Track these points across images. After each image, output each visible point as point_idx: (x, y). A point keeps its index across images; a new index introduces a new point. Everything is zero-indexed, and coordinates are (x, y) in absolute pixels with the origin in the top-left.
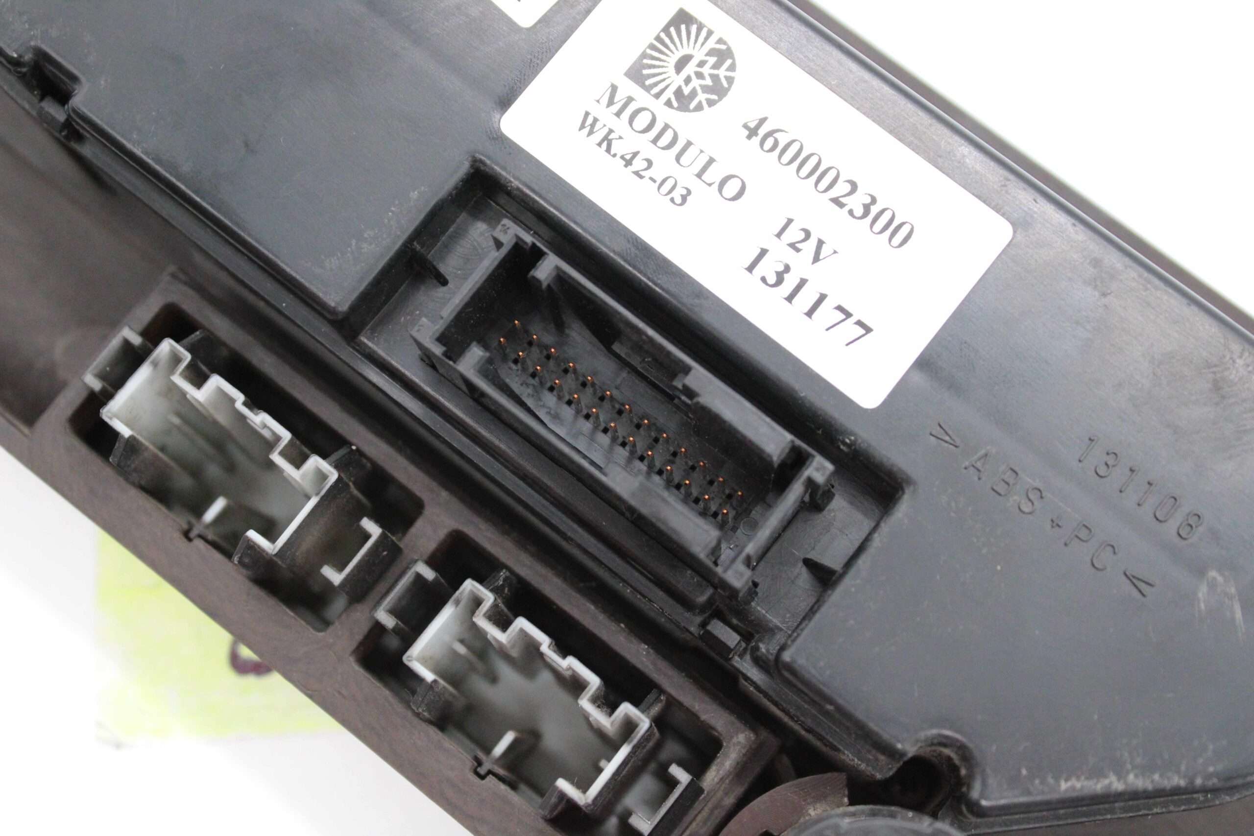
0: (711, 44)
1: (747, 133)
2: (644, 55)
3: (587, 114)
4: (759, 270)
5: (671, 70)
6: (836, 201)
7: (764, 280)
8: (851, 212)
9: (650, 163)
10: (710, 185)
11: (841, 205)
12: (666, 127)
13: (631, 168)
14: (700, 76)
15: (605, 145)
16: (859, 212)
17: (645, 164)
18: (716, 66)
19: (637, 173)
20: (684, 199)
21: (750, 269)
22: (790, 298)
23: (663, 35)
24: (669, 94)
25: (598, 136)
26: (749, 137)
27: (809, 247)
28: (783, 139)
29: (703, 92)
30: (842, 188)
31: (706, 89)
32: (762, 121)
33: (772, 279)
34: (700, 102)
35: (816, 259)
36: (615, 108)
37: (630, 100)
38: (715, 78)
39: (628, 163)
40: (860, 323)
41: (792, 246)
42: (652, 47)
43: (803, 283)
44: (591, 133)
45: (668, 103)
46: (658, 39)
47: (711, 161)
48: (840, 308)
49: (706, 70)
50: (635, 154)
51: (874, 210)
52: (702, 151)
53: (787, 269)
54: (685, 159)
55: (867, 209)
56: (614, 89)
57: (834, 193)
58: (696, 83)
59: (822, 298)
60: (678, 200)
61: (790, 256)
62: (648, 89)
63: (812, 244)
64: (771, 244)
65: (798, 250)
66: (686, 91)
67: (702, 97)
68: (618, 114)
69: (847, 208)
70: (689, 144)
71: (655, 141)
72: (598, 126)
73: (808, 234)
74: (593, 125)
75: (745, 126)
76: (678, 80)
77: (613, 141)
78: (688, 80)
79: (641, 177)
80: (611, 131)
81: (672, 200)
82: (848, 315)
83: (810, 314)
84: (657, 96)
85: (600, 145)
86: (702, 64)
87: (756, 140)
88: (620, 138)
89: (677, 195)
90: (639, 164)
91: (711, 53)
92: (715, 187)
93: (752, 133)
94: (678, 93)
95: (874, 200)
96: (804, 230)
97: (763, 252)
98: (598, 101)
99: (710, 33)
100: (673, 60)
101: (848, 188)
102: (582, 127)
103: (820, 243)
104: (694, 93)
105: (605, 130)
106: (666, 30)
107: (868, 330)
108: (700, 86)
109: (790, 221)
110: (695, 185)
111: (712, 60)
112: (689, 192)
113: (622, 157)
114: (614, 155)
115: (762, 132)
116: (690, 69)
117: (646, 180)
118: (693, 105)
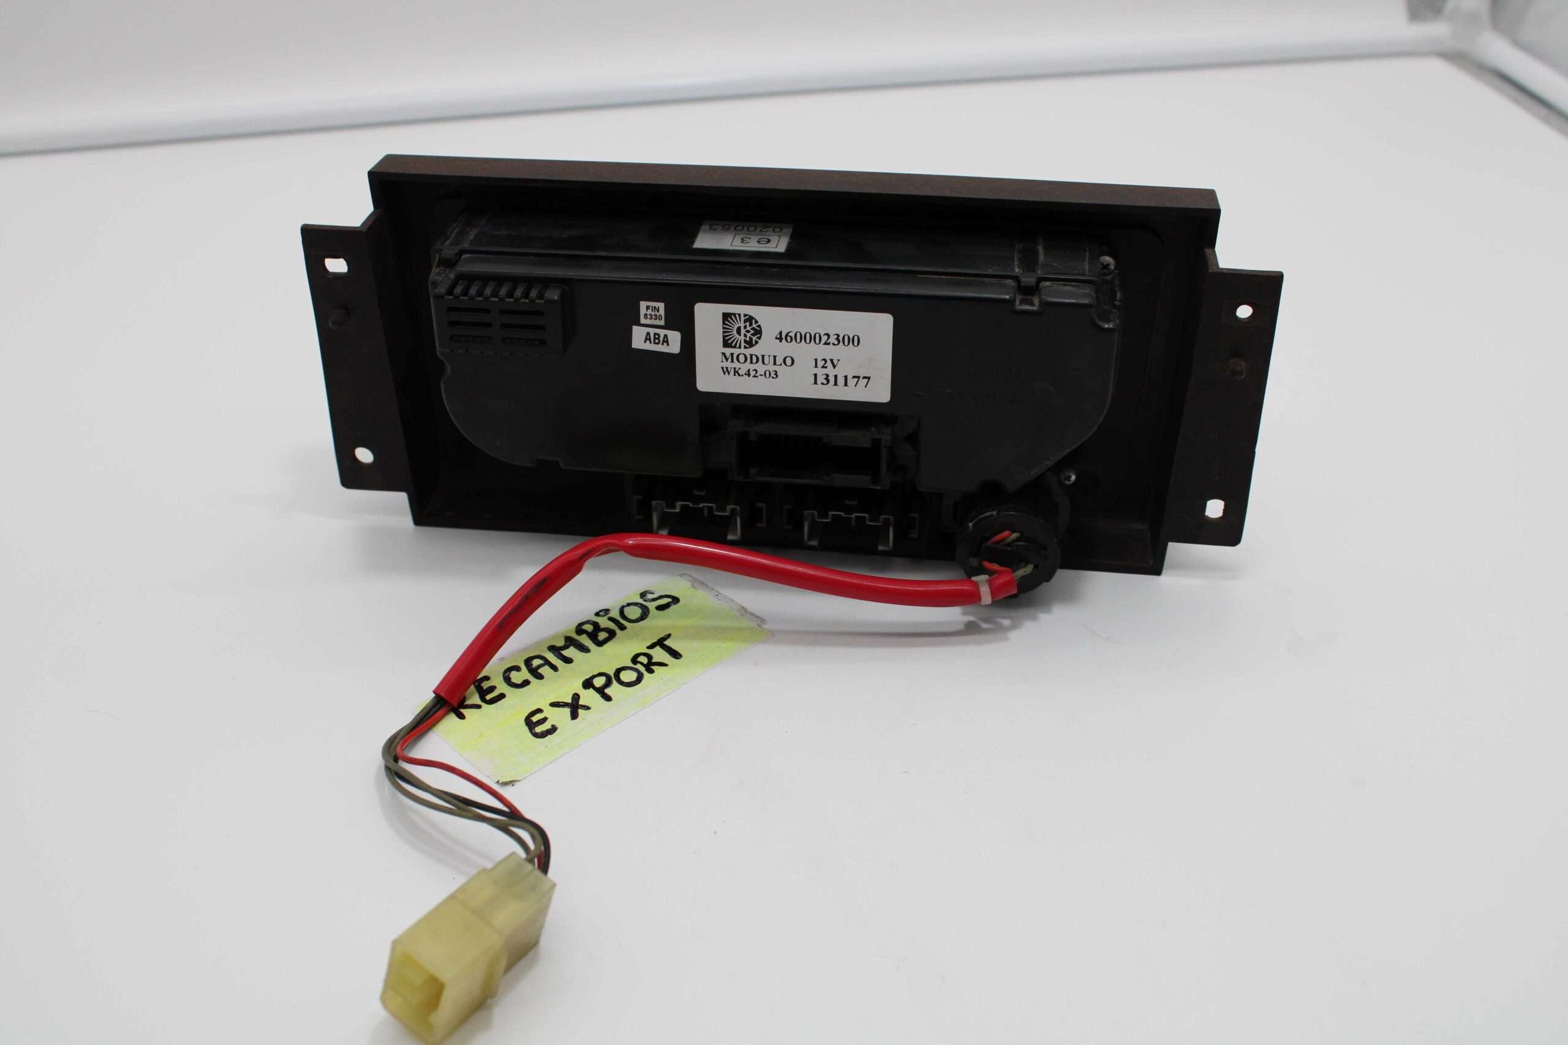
0: (743, 318)
2: (724, 337)
3: (722, 368)
4: (819, 382)
5: (737, 336)
6: (826, 344)
7: (822, 384)
8: (834, 344)
9: (756, 371)
10: (781, 365)
11: (828, 344)
12: (751, 356)
13: (751, 376)
14: (748, 332)
15: (736, 374)
16: (836, 342)
17: (754, 372)
18: (751, 325)
19: (754, 376)
20: (776, 374)
21: (816, 383)
22: (836, 384)
23: (724, 326)
24: (743, 344)
25: (732, 372)
26: (781, 341)
27: (829, 364)
28: (792, 335)
30: (824, 339)
31: (753, 335)
32: (781, 333)
33: (825, 382)
34: (755, 340)
35: (834, 366)
36: (730, 360)
37: (732, 354)
38: (753, 329)
39: (749, 375)
40: (864, 378)
41: (823, 367)
42: (724, 332)
43: (836, 376)
44: (729, 373)
45: (745, 347)
46: (724, 328)
47: (775, 357)
48: (854, 377)
49: (748, 328)
50: (749, 371)
51: (841, 338)
52: (769, 356)
53: (827, 375)
54: (766, 361)
55: (838, 339)
56: (724, 354)
57: (823, 341)
58: (749, 335)
59: (846, 377)
60: (775, 376)
61: (825, 371)
62: (735, 347)
63: (829, 362)
64: (816, 371)
65: (826, 367)
66: (748, 339)
67: (754, 338)
68: (732, 361)
69: (831, 344)
70: (763, 356)
71: (751, 362)
72: (729, 369)
73: (825, 360)
74: (727, 370)
75: (777, 338)
76: (742, 337)
77: (739, 371)
78: (745, 336)
79: (757, 377)
80: (735, 369)
81: (773, 378)
82: (858, 377)
83: (846, 385)
84: (740, 347)
85: (735, 375)
86: (745, 327)
87: (784, 341)
88: (740, 369)
89: (773, 374)
90: (752, 373)
91: (745, 321)
92: (783, 364)
93: (780, 339)
94: (745, 341)
95: (838, 335)
96: (823, 360)
97: (816, 375)
98: (722, 361)
100: (735, 332)
101: (826, 337)
102: (724, 373)
103: (832, 360)
104: (751, 339)
105: (733, 370)
106: (724, 324)
107: (869, 378)
108: (751, 335)
109: (816, 360)
110: (776, 368)
111: (748, 324)
112: (776, 372)
113: (745, 374)
114: (742, 375)
115: (783, 337)
116: (743, 331)
117: (759, 377)
118: (754, 343)
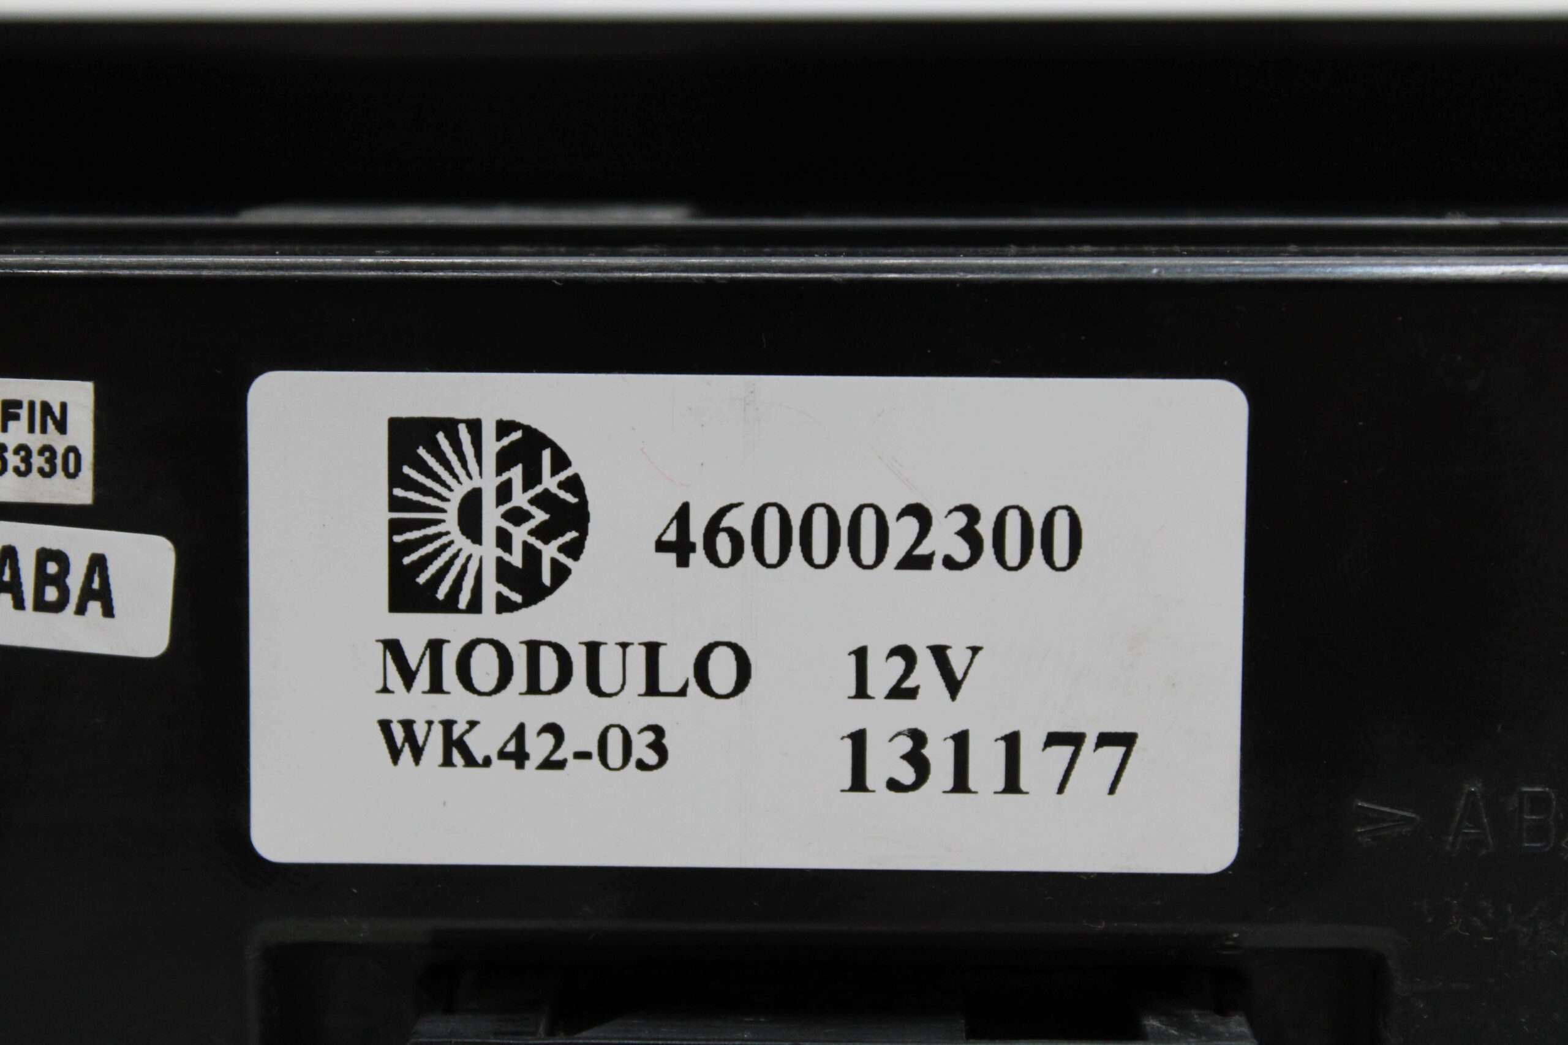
0: (491, 446)
1: (672, 557)
2: (396, 552)
3: (385, 726)
4: (875, 777)
5: (462, 542)
6: (913, 561)
7: (894, 785)
8: (950, 563)
9: (554, 730)
10: (682, 692)
11: (924, 563)
12: (533, 648)
13: (531, 764)
14: (517, 516)
15: (457, 757)
16: (962, 553)
17: (549, 739)
18: (532, 478)
19: (548, 764)
20: (659, 747)
21: (859, 783)
22: (961, 784)
23: (399, 492)
24: (491, 587)
25: (434, 749)
26: (683, 562)
27: (926, 673)
28: (741, 521)
29: (546, 542)
30: (902, 534)
31: (544, 533)
32: (683, 515)
33: (907, 775)
34: (554, 562)
35: (953, 686)
36: (423, 679)
37: (435, 647)
38: (544, 500)
39: (520, 757)
40: (1105, 740)
41: (898, 692)
42: (396, 527)
43: (961, 740)
44: (417, 753)
45: (504, 605)
46: (395, 504)
47: (652, 650)
48: (1054, 739)
49: (520, 499)
50: (519, 733)
51: (985, 528)
52: (624, 646)
53: (918, 738)
54: (608, 680)
55: (969, 534)
56: (393, 647)
57: (897, 549)
58: (520, 534)
59: (1012, 741)
60: (652, 758)
61: (906, 714)
62: (450, 605)
63: (926, 664)
64: (860, 715)
65: (912, 693)
66: (516, 559)
67: (550, 551)
68: (436, 686)
69: (938, 561)
70: (593, 649)
71: (533, 687)
72: (420, 731)
73: (905, 653)
74: (410, 737)
75: (662, 546)
76: (488, 551)
77: (467, 739)
78: (504, 540)
79: (561, 765)
80: (448, 725)
81: (641, 765)
82: (1075, 740)
83: (1012, 785)
84: (475, 606)
85: (448, 762)
86: (504, 493)
87: (698, 557)
88: (473, 724)
89: (641, 749)
90: (538, 746)
91: (504, 461)
92: (694, 688)
93: (681, 550)
94: (504, 572)
95: (972, 513)
96: (895, 652)
97: (858, 739)
98: (385, 690)
99: (475, 427)
100: (451, 521)
101: (911, 525)
102: (395, 754)
103: (939, 653)
104: (532, 555)
105: (438, 731)
106: (396, 479)
107: (1127, 740)
108: (531, 533)
109: (861, 655)
110: (657, 710)
111: (516, 474)
112: (658, 731)
113: (503, 755)
114: (487, 762)
115: (697, 534)
116: (492, 517)
117: (572, 763)
118: (546, 579)
